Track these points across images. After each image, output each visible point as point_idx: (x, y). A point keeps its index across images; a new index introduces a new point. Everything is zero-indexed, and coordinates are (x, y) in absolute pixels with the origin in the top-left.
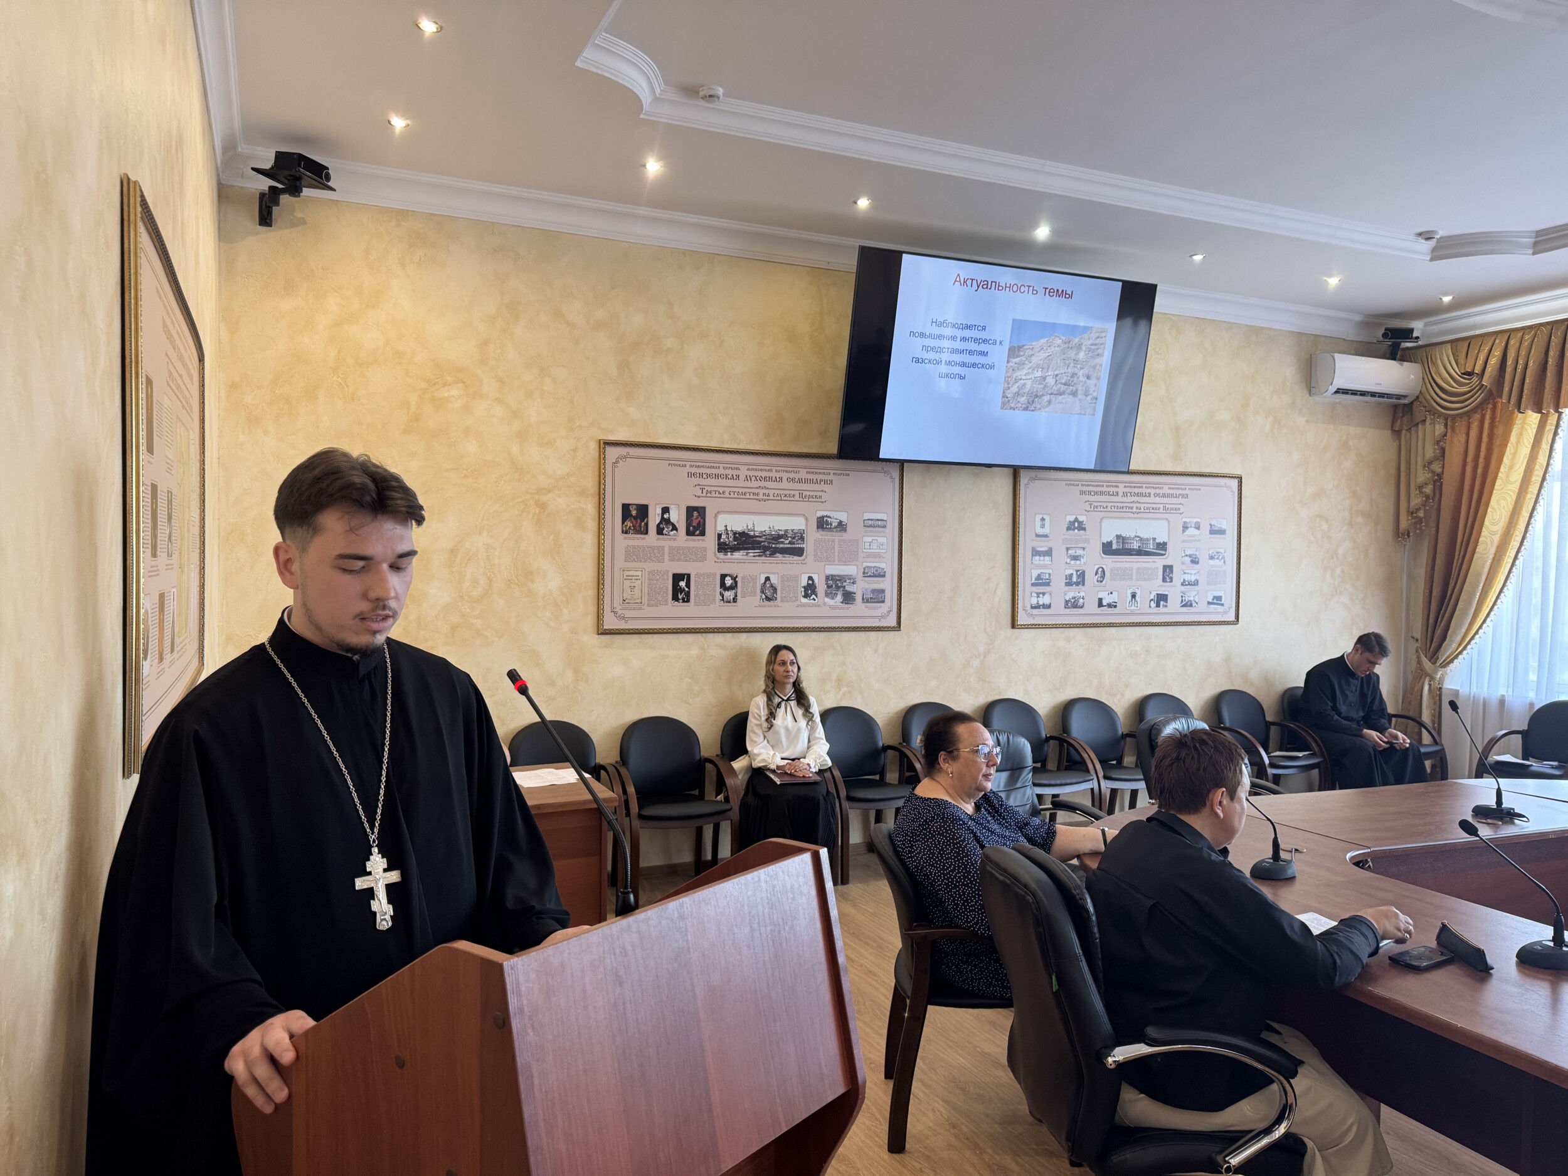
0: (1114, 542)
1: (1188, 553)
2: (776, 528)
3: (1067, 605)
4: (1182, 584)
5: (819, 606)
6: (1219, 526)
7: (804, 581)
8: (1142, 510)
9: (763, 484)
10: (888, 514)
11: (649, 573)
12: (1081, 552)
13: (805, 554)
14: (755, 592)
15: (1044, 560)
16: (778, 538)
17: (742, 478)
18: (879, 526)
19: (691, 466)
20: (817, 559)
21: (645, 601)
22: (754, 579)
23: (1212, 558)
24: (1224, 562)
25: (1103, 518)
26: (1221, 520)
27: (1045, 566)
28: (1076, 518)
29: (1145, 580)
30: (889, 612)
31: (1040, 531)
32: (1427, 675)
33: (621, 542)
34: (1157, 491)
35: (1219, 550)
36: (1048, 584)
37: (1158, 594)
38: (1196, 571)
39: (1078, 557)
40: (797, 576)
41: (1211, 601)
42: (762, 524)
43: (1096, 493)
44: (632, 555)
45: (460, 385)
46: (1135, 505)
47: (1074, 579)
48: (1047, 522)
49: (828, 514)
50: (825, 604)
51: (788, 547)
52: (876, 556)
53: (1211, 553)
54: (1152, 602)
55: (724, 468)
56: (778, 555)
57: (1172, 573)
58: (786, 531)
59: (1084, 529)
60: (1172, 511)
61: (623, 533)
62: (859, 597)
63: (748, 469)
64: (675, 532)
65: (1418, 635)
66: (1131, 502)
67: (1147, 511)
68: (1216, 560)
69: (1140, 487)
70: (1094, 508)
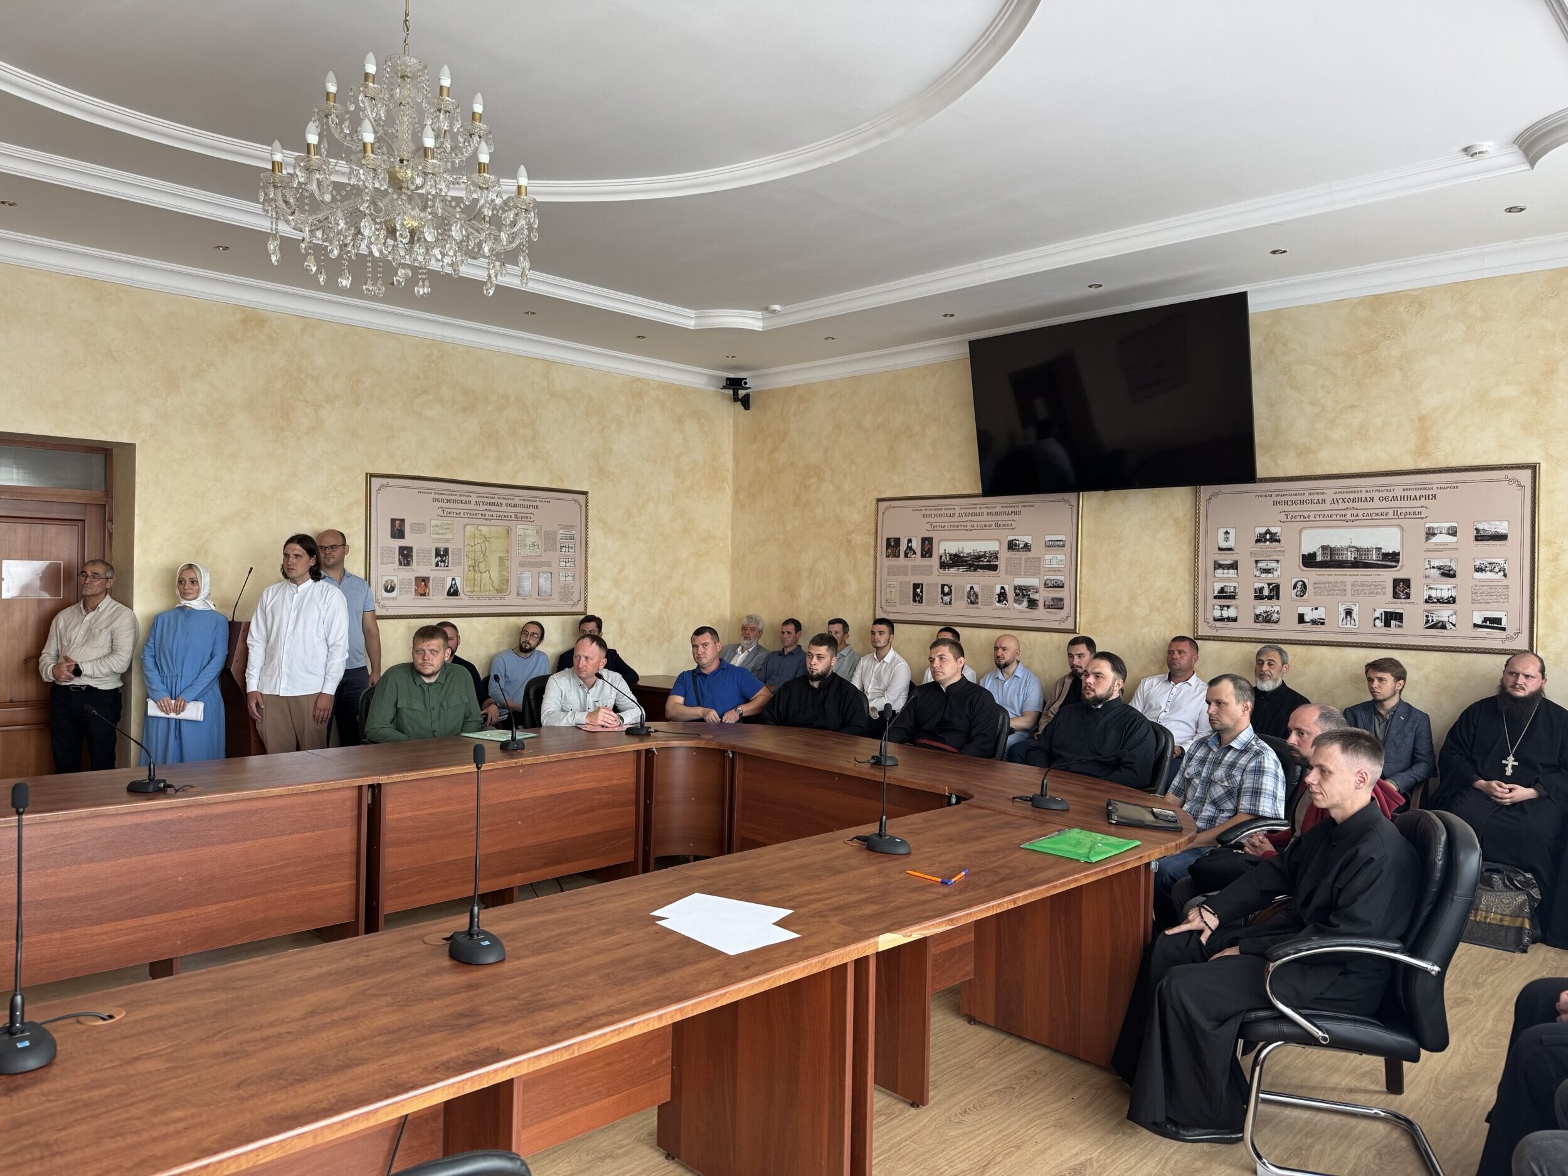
0: (1319, 553)
1: (1436, 563)
2: (978, 550)
3: (1259, 619)
4: (1427, 602)
6: (1493, 530)
7: (998, 591)
8: (1360, 517)
9: (970, 518)
10: (1065, 534)
11: (901, 583)
12: (1274, 565)
13: (999, 570)
14: (964, 598)
15: (1228, 573)
16: (979, 557)
17: (956, 515)
18: (1058, 546)
19: (925, 510)
20: (1008, 573)
21: (898, 602)
24: (1505, 575)
25: (1303, 528)
26: (1498, 523)
27: (1230, 579)
28: (1268, 529)
29: (1365, 596)
30: (1067, 617)
31: (1224, 545)
33: (887, 563)
35: (1493, 560)
36: (1233, 597)
37: (1385, 612)
38: (1449, 586)
39: (1270, 570)
41: (1480, 623)
42: (969, 547)
43: (1294, 502)
44: (892, 571)
46: (1349, 512)
47: (1266, 592)
48: (1232, 536)
49: (1017, 538)
50: (1014, 608)
51: (986, 565)
52: (1055, 570)
53: (1477, 563)
54: (1378, 622)
55: (945, 509)
56: (979, 570)
57: (1409, 587)
58: (985, 552)
59: (1279, 541)
60: (1407, 516)
61: (887, 556)
62: (1041, 604)
63: (961, 509)
64: (915, 555)
66: (1344, 509)
67: (1368, 518)
68: (1488, 573)
69: (1358, 492)
70: (1291, 518)
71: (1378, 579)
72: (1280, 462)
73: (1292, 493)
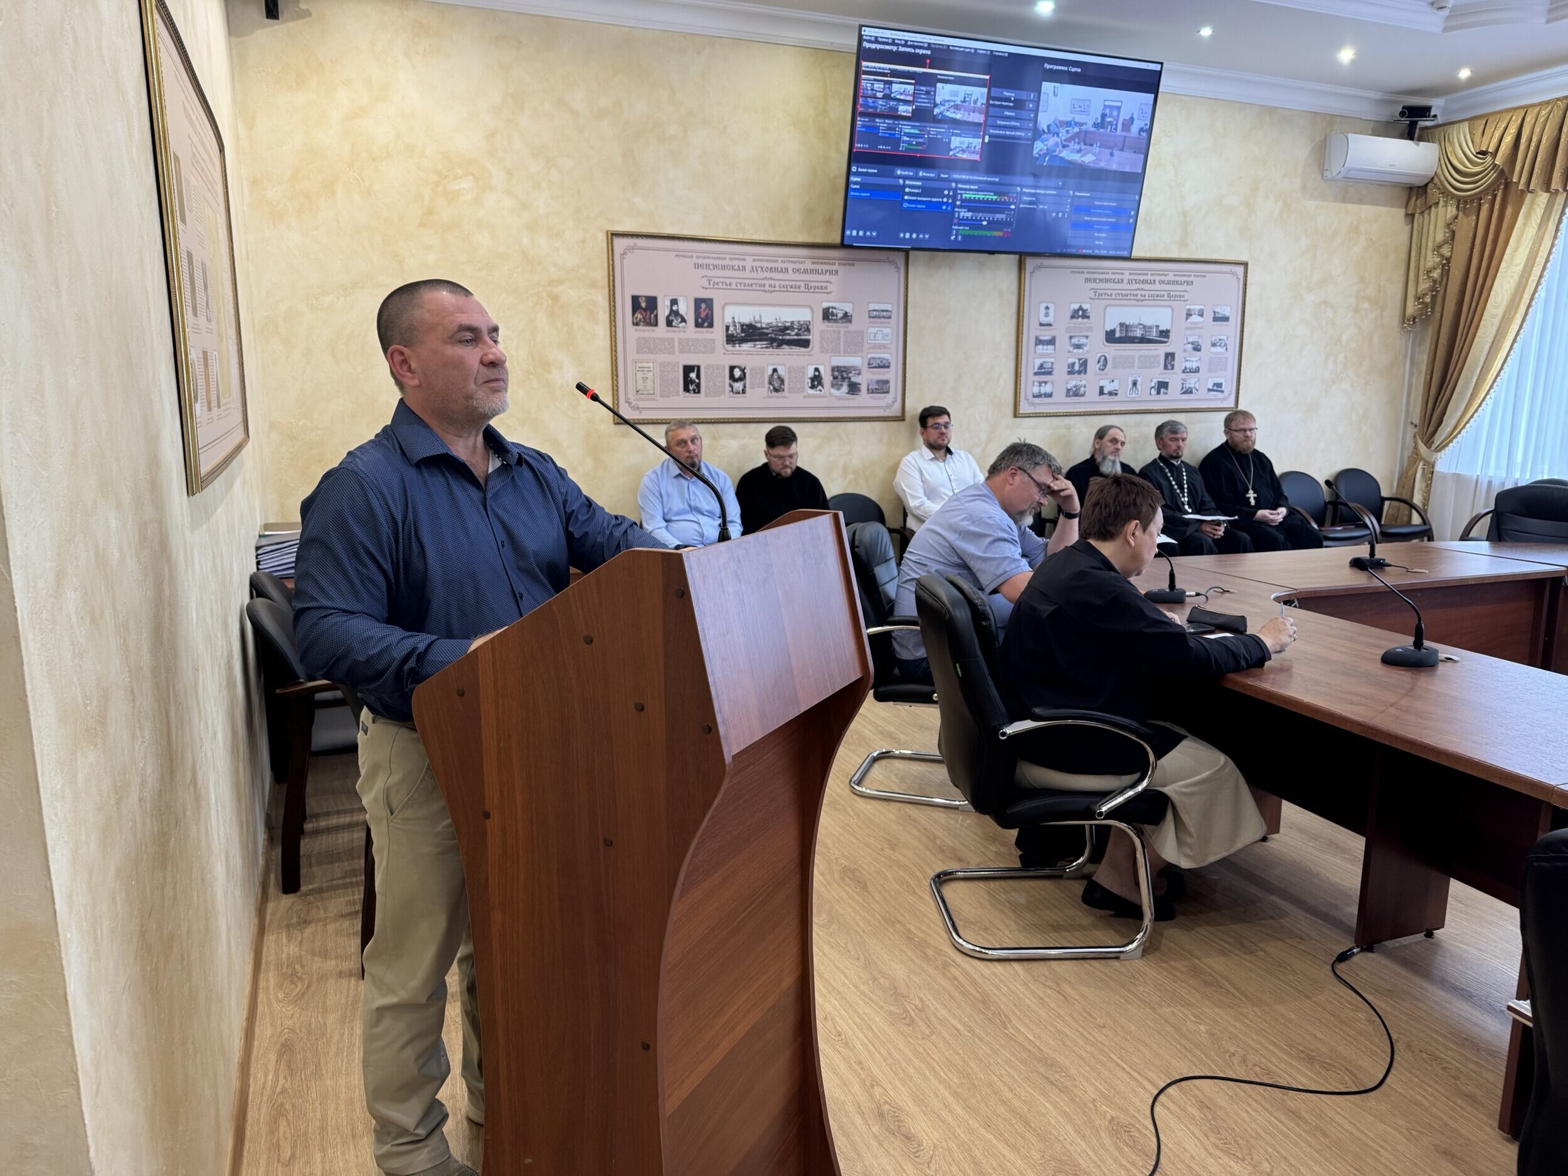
0: (1118, 330)
1: (1190, 340)
2: (783, 320)
4: (1183, 372)
5: (825, 397)
7: (811, 373)
9: (768, 275)
10: (892, 303)
11: (661, 364)
12: (1083, 341)
13: (811, 346)
14: (764, 384)
16: (784, 329)
17: (748, 268)
18: (884, 317)
19: (698, 257)
20: (823, 350)
21: (658, 392)
22: (762, 370)
23: (1214, 345)
25: (1107, 306)
27: (1048, 355)
29: (1146, 368)
30: (893, 402)
31: (1044, 320)
32: (1422, 459)
33: (632, 334)
34: (1163, 278)
36: (1050, 373)
37: (1159, 382)
40: (804, 368)
41: (1211, 387)
42: (768, 316)
43: (1101, 280)
44: (643, 347)
45: (471, 177)
46: (1139, 293)
47: (1077, 368)
48: (1051, 311)
49: (834, 305)
50: (831, 395)
51: (794, 340)
52: (882, 347)
54: (1153, 390)
55: (730, 259)
56: (784, 346)
57: (1174, 360)
58: (792, 323)
59: (1088, 317)
61: (633, 324)
62: (864, 388)
63: (754, 260)
64: (684, 324)
65: (1416, 421)
67: (1151, 298)
68: (1218, 347)
69: (1145, 274)
70: (1098, 295)
71: (1155, 353)
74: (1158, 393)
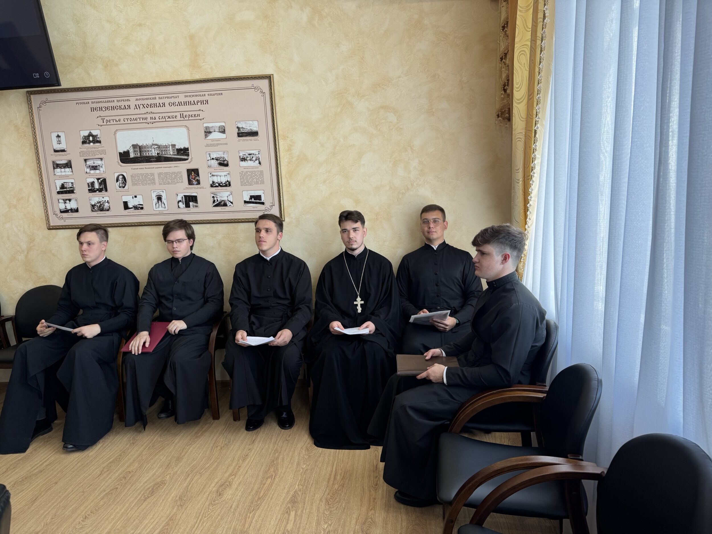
0: (131, 151)
1: (214, 156)
3: (94, 209)
4: (212, 186)
6: (249, 128)
8: (157, 120)
12: (99, 162)
15: (65, 172)
23: (243, 159)
24: (260, 163)
25: (117, 130)
26: (251, 122)
27: (67, 177)
28: (90, 132)
29: (169, 183)
31: (58, 147)
34: (172, 101)
35: (251, 152)
36: (72, 192)
38: (225, 173)
39: (96, 167)
41: (248, 199)
43: (107, 108)
46: (149, 116)
47: (97, 186)
48: (63, 139)
53: (241, 155)
54: (180, 204)
57: (198, 175)
59: (100, 142)
60: (190, 118)
66: (145, 114)
67: (163, 120)
68: (249, 161)
69: (153, 98)
70: (106, 122)
71: (176, 170)
72: (92, 74)
73: (104, 100)
74: (187, 206)
